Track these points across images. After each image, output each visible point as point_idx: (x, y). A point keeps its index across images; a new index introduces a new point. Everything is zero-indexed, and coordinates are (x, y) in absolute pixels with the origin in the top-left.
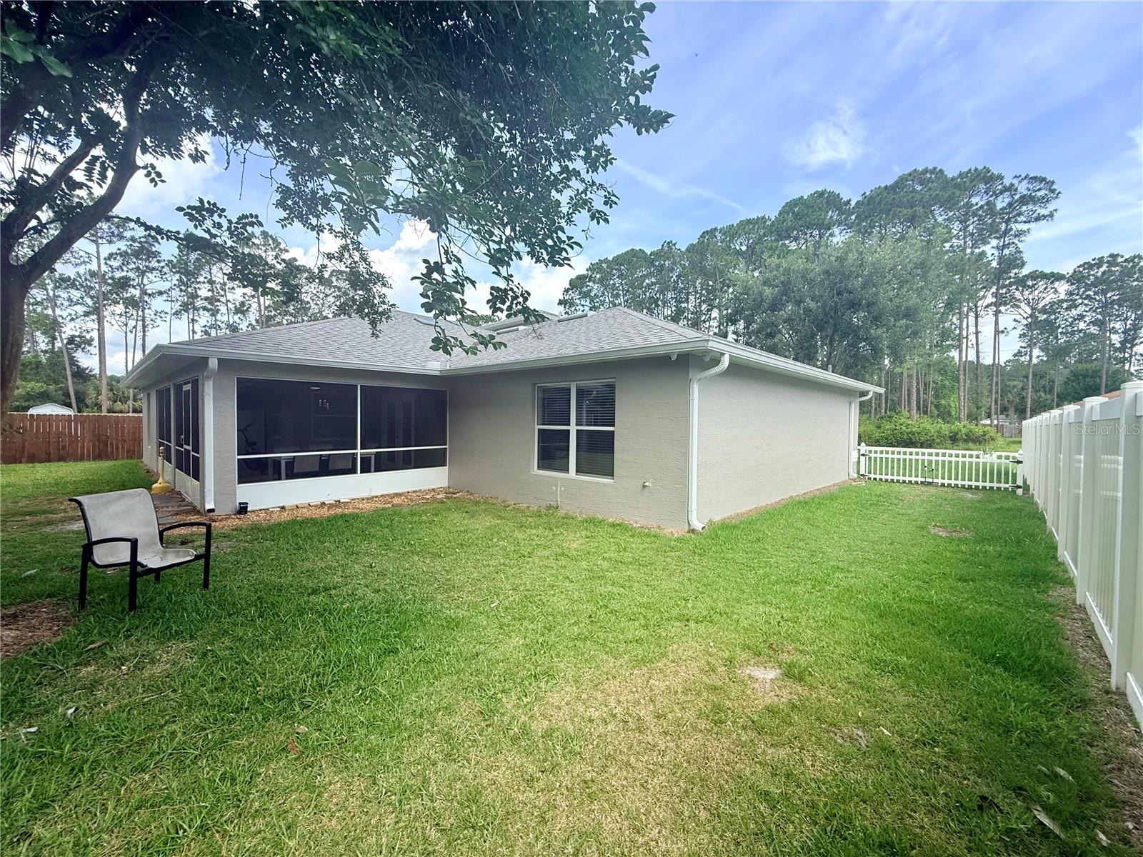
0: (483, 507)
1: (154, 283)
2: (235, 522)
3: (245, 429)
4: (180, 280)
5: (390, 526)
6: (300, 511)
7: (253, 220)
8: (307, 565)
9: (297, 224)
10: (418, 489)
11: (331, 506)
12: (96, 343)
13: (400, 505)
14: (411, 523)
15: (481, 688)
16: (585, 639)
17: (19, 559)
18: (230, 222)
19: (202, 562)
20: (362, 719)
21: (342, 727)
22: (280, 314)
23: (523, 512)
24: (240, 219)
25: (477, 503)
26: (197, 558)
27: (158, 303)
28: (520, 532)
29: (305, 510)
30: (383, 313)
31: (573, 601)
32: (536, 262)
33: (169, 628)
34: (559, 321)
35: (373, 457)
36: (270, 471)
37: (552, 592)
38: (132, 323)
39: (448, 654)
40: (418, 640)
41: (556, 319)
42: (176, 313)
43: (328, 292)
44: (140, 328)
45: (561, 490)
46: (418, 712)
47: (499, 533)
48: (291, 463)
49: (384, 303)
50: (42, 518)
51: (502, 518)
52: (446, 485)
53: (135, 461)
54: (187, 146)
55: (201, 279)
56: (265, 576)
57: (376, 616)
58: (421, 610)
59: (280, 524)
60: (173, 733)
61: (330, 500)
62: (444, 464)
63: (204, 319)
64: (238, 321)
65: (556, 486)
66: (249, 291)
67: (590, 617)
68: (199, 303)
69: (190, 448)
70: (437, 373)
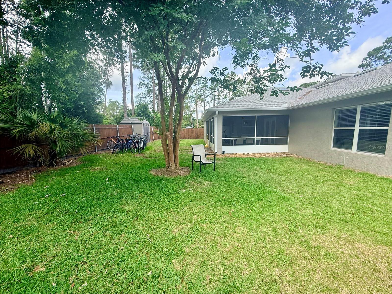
0: (302, 161)
1: (207, 94)
2: (221, 156)
3: (225, 131)
4: (212, 92)
5: (264, 163)
6: (237, 155)
7: (226, 69)
8: (238, 170)
9: (238, 67)
10: (276, 152)
11: (246, 155)
12: (196, 111)
13: (268, 157)
14: (272, 163)
15: (290, 221)
16: (347, 222)
17: (184, 158)
18: (220, 71)
19: (213, 164)
20: (248, 214)
21: (243, 214)
22: (235, 97)
23: (323, 165)
24: (223, 69)
25: (300, 159)
26: (213, 163)
27: (207, 99)
28: (319, 172)
29: (239, 155)
30: (264, 90)
31: (343, 205)
32: (332, 51)
33: (207, 178)
34: (355, 76)
35: (260, 140)
36: (230, 143)
37: (332, 199)
38: (202, 105)
39: (279, 206)
40: (269, 199)
41: (353, 75)
42: (211, 101)
43: (249, 86)
44: (204, 106)
45: (346, 158)
46: (266, 219)
47: (308, 171)
48: (236, 141)
49: (265, 86)
50: (187, 151)
51: (311, 166)
52: (287, 151)
53: (202, 140)
54: (211, 53)
55: (216, 90)
56: (227, 171)
57: (256, 189)
58: (271, 190)
59: (232, 158)
60: (206, 200)
61: (246, 153)
62: (286, 144)
63: (217, 101)
64: (225, 101)
65: (343, 156)
66: (227, 91)
67: (353, 214)
68: (216, 97)
69: (212, 136)
70: (286, 109)
